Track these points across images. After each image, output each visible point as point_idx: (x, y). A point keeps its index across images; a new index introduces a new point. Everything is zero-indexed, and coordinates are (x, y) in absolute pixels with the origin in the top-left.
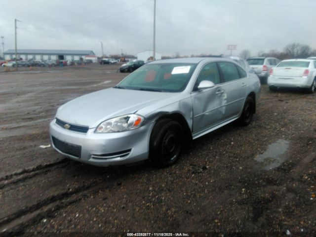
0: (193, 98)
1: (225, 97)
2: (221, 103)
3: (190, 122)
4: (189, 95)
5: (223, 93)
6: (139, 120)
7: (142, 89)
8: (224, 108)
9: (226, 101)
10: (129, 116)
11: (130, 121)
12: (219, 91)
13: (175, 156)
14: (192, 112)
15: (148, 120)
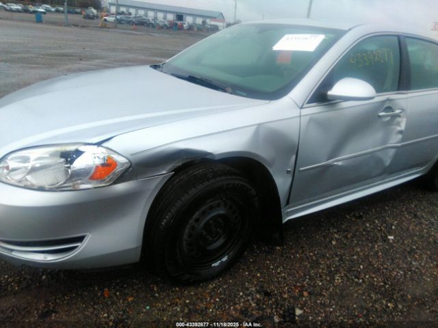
0: (305, 120)
1: (402, 127)
2: (385, 141)
3: (282, 183)
4: (296, 112)
5: (398, 116)
6: (108, 165)
7: (192, 79)
8: (392, 152)
9: (400, 136)
10: (81, 148)
11: (79, 164)
12: (389, 109)
13: (225, 259)
14: (294, 157)
15: (141, 167)
